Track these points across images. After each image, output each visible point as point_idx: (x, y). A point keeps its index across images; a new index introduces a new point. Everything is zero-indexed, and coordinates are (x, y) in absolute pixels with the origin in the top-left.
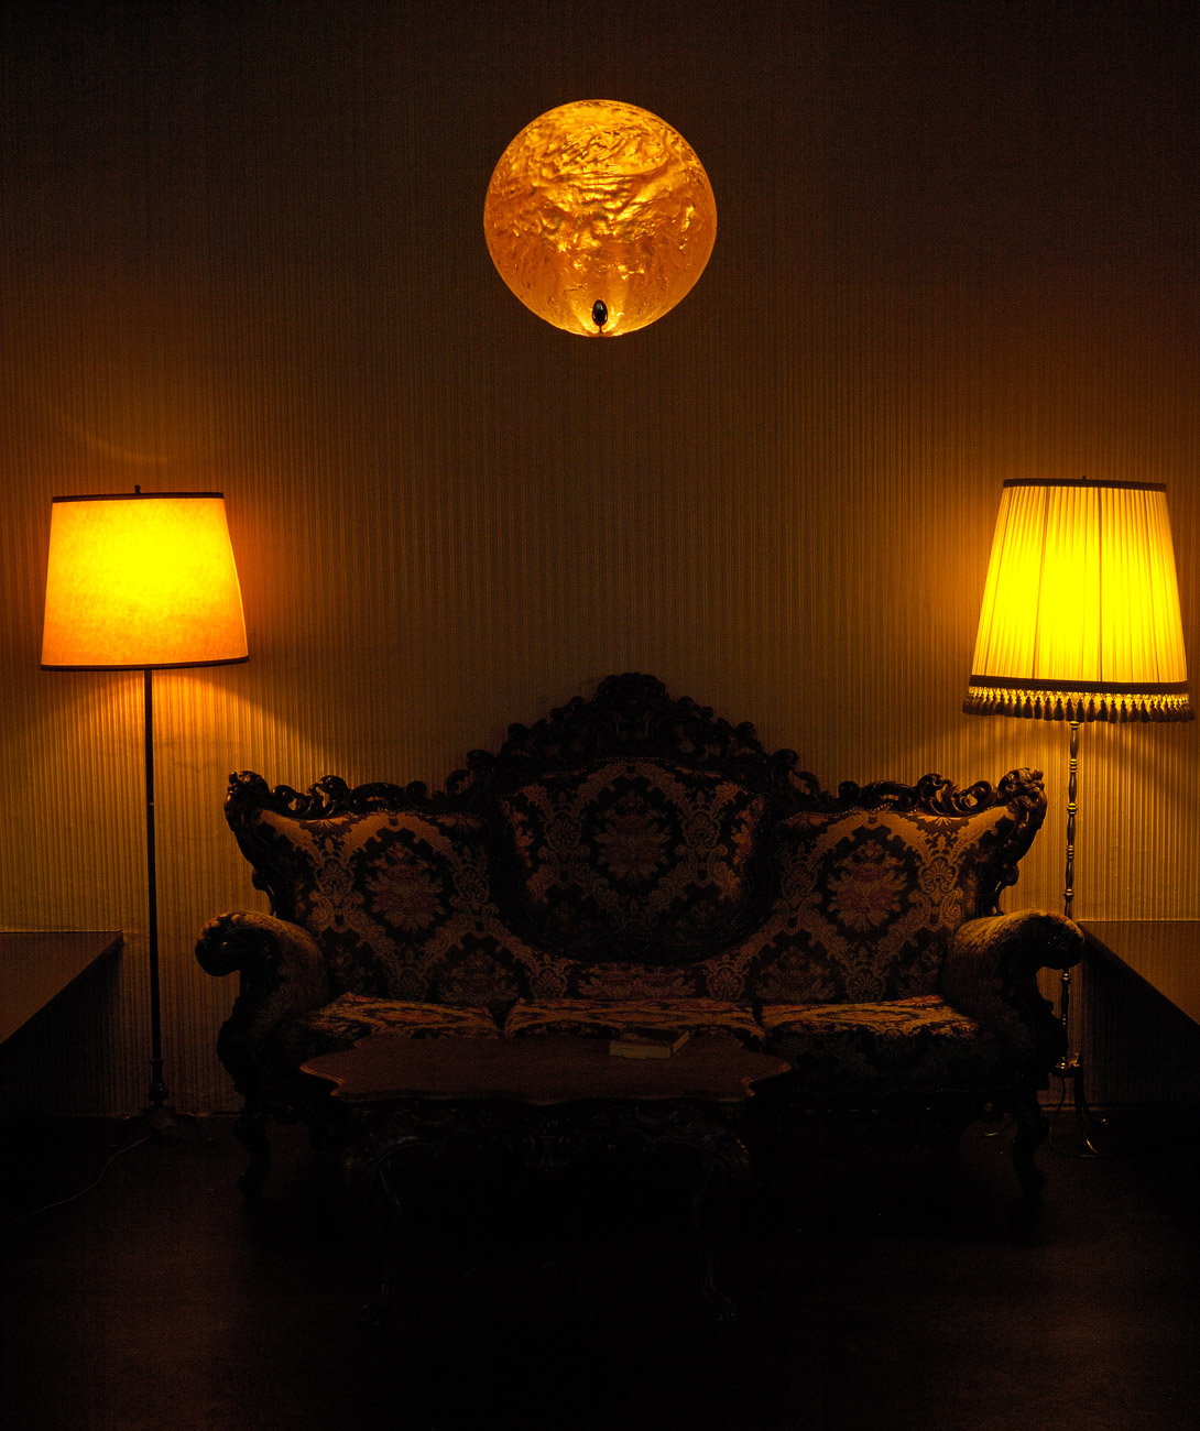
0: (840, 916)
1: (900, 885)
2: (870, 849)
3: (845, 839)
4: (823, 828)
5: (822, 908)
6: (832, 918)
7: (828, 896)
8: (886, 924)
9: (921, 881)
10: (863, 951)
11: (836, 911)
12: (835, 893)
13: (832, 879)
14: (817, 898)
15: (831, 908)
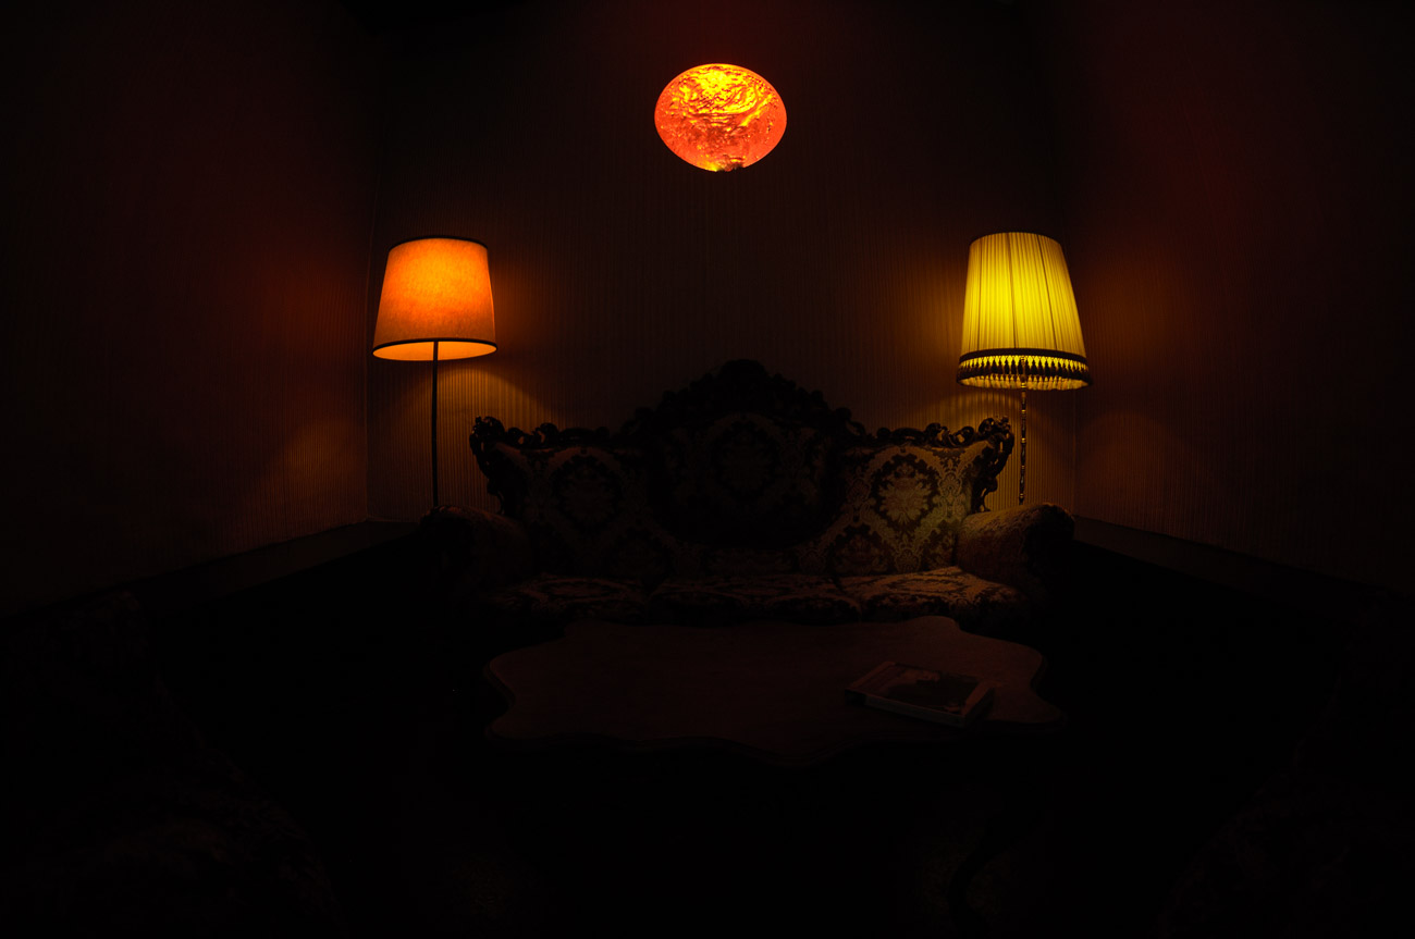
0: (889, 514)
1: (927, 492)
2: (905, 468)
3: (888, 463)
4: (872, 456)
5: (876, 509)
7: (880, 500)
8: (919, 518)
9: (940, 489)
10: (905, 536)
11: (886, 511)
12: (884, 498)
13: (881, 489)
14: (873, 502)
15: (882, 508)
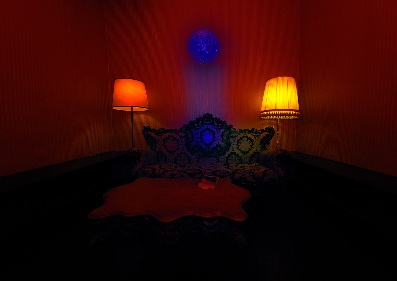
2: (245, 139)
3: (241, 137)
4: (237, 136)
6: (240, 150)
8: (248, 151)
9: (254, 144)
10: (245, 155)
13: (239, 144)
14: (237, 146)
